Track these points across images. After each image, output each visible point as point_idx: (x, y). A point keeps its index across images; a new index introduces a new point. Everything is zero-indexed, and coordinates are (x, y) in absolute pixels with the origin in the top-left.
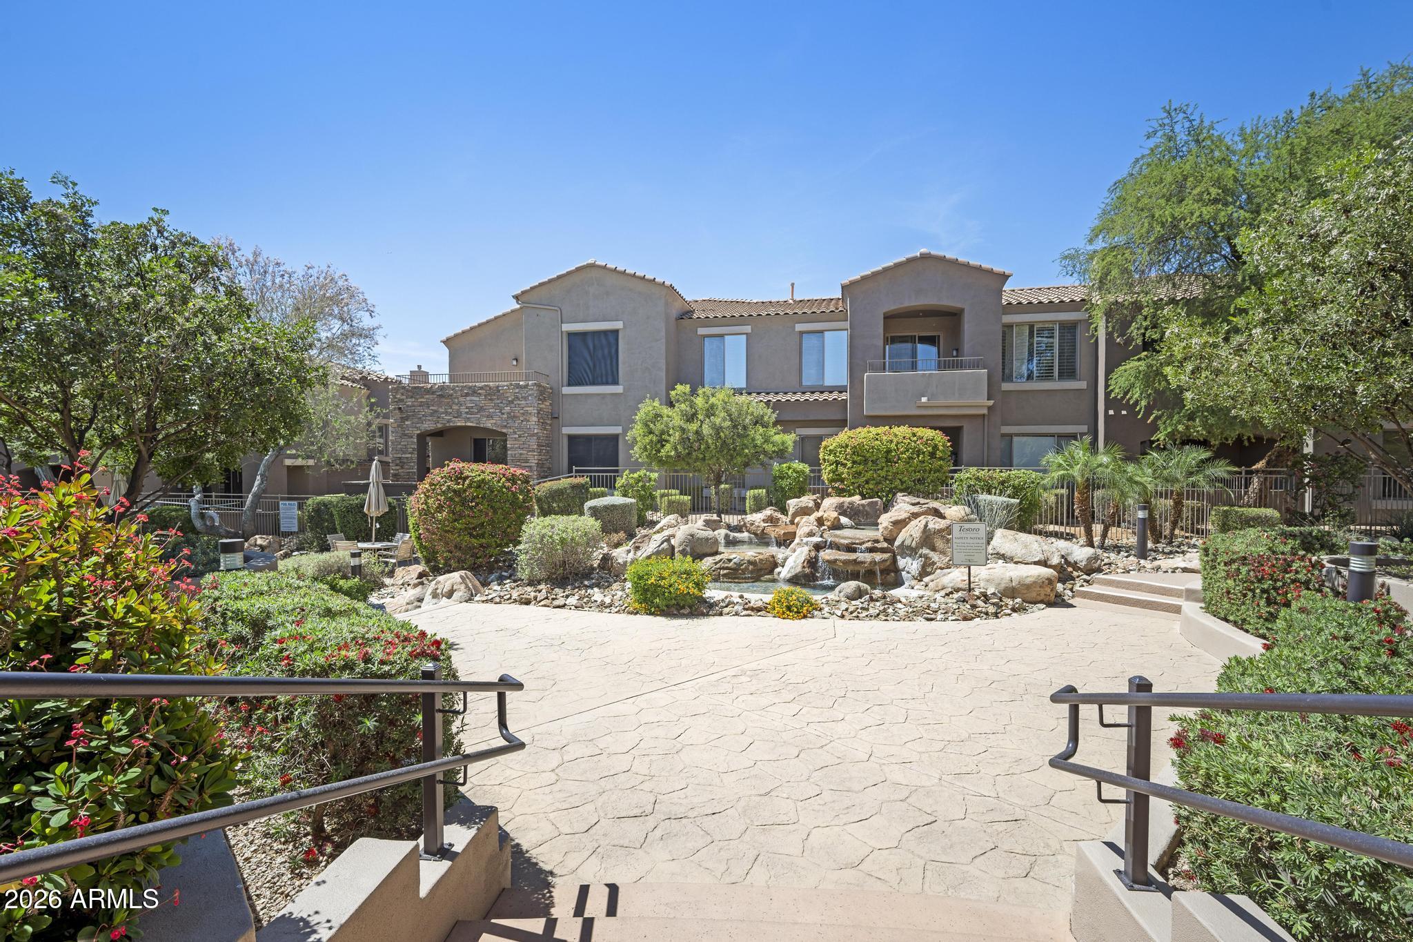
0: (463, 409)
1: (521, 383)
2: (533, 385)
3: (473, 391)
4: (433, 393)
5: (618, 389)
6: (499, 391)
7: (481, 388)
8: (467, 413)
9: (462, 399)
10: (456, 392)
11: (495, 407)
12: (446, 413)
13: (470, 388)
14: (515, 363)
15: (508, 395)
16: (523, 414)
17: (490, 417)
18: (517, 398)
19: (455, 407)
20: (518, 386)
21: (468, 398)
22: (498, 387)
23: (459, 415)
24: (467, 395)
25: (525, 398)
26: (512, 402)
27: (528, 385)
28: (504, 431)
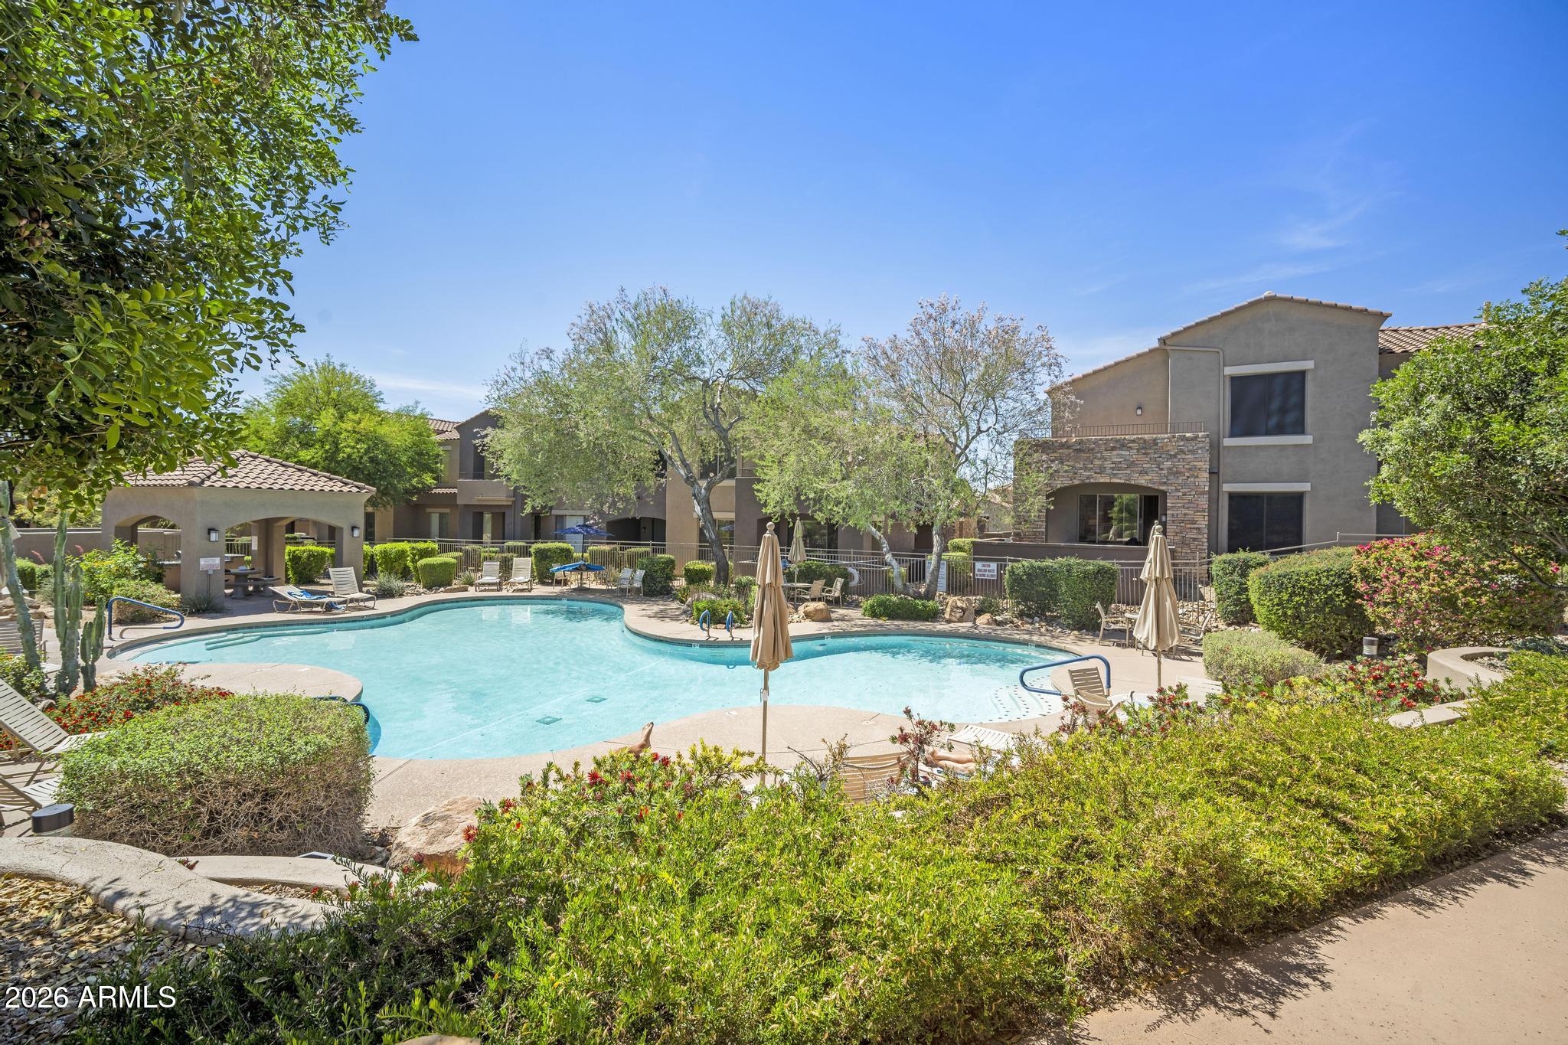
0: (1108, 464)
1: (1188, 435)
2: (1203, 437)
3: (1123, 445)
4: (1069, 447)
5: (1307, 439)
6: (1157, 444)
7: (1133, 441)
8: (1113, 468)
9: (1105, 453)
10: (1099, 446)
11: (1153, 461)
12: (1085, 469)
13: (1118, 441)
14: (1139, 412)
15: (1169, 448)
16: (1190, 469)
17: (1144, 472)
18: (1183, 452)
19: (1097, 462)
20: (1183, 438)
21: (1115, 452)
22: (1155, 440)
23: (1102, 470)
24: (1113, 449)
25: (1193, 452)
26: (1175, 456)
27: (1196, 438)
28: (1163, 488)
